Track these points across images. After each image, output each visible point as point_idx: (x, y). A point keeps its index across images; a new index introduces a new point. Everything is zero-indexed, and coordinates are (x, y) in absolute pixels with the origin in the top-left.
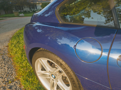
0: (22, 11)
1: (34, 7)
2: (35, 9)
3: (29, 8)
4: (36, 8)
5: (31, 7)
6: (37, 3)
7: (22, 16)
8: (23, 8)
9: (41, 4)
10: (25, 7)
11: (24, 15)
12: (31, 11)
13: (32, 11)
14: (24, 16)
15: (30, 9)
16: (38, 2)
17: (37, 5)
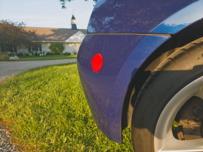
0: (14, 53)
1: (37, 49)
2: (39, 52)
3: (27, 49)
4: (41, 50)
5: (31, 47)
6: (43, 42)
7: (15, 60)
8: (18, 48)
9: (49, 45)
10: (20, 48)
11: (18, 58)
12: (31, 54)
13: (33, 54)
14: (18, 60)
15: (30, 50)
16: (45, 40)
17: (42, 46)
